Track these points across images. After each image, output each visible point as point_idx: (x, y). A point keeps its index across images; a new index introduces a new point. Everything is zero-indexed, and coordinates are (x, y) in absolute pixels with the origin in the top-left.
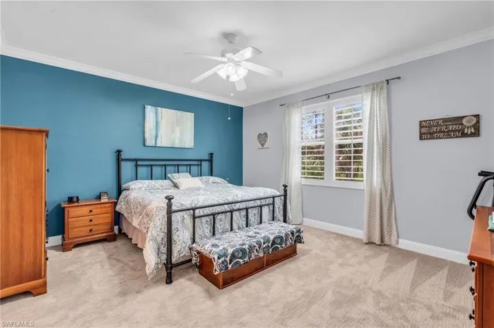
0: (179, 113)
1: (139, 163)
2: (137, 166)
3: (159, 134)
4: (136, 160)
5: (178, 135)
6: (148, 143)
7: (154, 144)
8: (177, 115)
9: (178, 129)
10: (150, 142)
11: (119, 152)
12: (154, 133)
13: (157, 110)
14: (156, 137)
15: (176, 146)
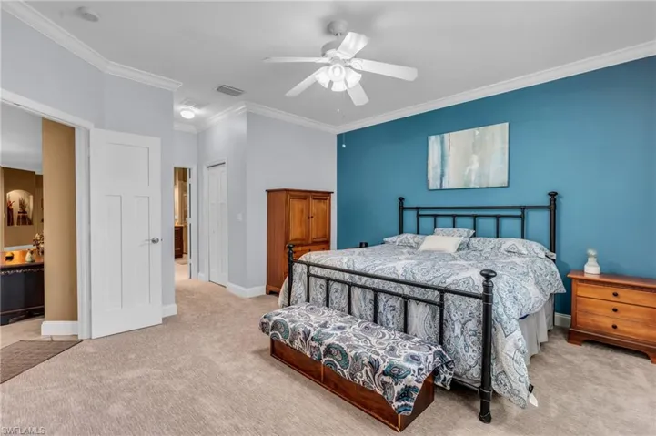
0: (477, 131)
1: (421, 212)
2: (418, 215)
3: (446, 171)
4: (418, 209)
5: (475, 166)
6: (432, 186)
7: (439, 187)
8: (474, 135)
9: (475, 158)
10: (434, 184)
11: (401, 199)
12: (439, 171)
13: (443, 137)
14: (442, 175)
15: (472, 186)
